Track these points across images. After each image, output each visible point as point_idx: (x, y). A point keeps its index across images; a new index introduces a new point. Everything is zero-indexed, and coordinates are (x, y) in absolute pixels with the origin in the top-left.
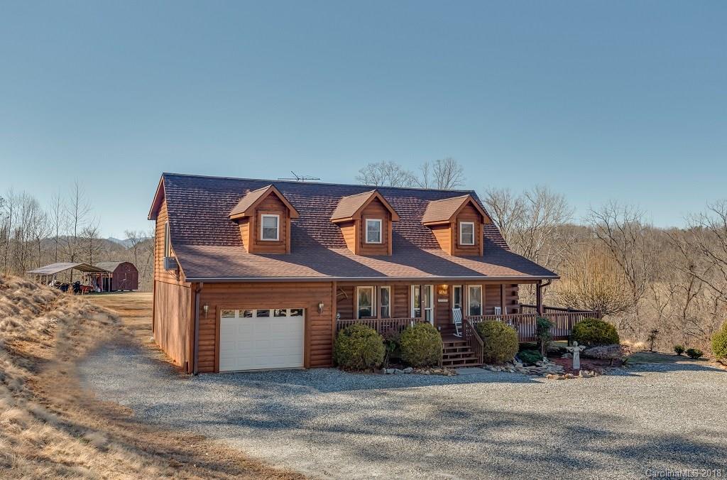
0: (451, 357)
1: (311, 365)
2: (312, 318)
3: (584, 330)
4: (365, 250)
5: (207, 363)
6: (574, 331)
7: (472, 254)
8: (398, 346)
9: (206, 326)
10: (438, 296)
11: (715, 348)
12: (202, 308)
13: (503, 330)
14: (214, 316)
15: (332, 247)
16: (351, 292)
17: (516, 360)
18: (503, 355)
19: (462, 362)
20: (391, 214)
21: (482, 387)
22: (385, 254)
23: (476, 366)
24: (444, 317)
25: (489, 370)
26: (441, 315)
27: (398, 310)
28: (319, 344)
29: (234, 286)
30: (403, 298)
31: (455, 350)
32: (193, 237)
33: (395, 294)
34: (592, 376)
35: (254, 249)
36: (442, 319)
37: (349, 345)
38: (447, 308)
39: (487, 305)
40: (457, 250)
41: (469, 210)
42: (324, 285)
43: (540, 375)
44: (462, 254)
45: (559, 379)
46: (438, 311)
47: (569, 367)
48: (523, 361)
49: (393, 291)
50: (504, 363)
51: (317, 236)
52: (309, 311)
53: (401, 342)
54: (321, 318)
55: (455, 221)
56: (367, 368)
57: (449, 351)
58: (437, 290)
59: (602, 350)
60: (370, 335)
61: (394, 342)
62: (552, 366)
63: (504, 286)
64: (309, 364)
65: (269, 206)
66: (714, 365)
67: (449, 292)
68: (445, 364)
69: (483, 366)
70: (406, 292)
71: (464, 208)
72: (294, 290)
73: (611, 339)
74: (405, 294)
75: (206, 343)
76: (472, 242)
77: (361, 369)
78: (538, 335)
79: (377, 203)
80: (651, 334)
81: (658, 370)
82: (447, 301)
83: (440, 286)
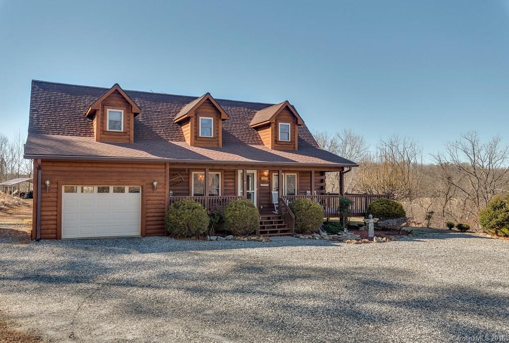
0: (268, 227)
1: (146, 234)
2: (147, 194)
3: (377, 207)
4: (198, 142)
5: (50, 231)
6: (370, 209)
7: (289, 149)
8: (221, 218)
9: (49, 199)
10: (260, 181)
11: (482, 221)
12: (44, 183)
13: (311, 205)
14: (56, 190)
15: (172, 140)
16: (187, 177)
17: (322, 231)
18: (310, 226)
19: (276, 232)
20: (220, 113)
21: (288, 249)
22: (216, 146)
23: (288, 235)
24: (266, 199)
25: (298, 237)
26: (263, 197)
27: (227, 192)
28: (153, 216)
29: (75, 165)
30: (231, 182)
31: (271, 223)
32: (50, 128)
33: (224, 179)
34: (384, 242)
35: (101, 138)
36: (265, 200)
37: (177, 215)
38: (268, 191)
39: (300, 190)
40: (276, 145)
41: (286, 113)
42: (158, 167)
43: (341, 241)
44: (281, 149)
45: (356, 243)
46: (260, 193)
47: (365, 236)
48: (328, 232)
49: (223, 176)
50: (312, 232)
51: (161, 132)
52: (145, 189)
53: (224, 214)
54: (155, 194)
55: (274, 121)
56: (193, 235)
57: (266, 223)
58: (260, 175)
59: (392, 222)
60: (196, 208)
61: (218, 214)
62: (350, 235)
63: (313, 172)
64: (145, 233)
65: (114, 102)
66: (482, 235)
67: (269, 179)
68: (262, 233)
69: (294, 234)
70: (234, 177)
71: (281, 112)
72: (130, 170)
73: (400, 214)
74: (233, 179)
75: (48, 213)
76: (288, 140)
77: (188, 237)
78: (341, 211)
79: (208, 104)
80: (428, 214)
81: (438, 238)
82: (268, 185)
83: (262, 174)
